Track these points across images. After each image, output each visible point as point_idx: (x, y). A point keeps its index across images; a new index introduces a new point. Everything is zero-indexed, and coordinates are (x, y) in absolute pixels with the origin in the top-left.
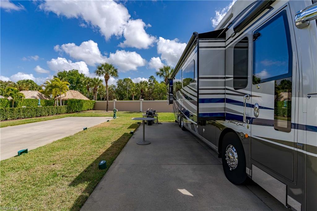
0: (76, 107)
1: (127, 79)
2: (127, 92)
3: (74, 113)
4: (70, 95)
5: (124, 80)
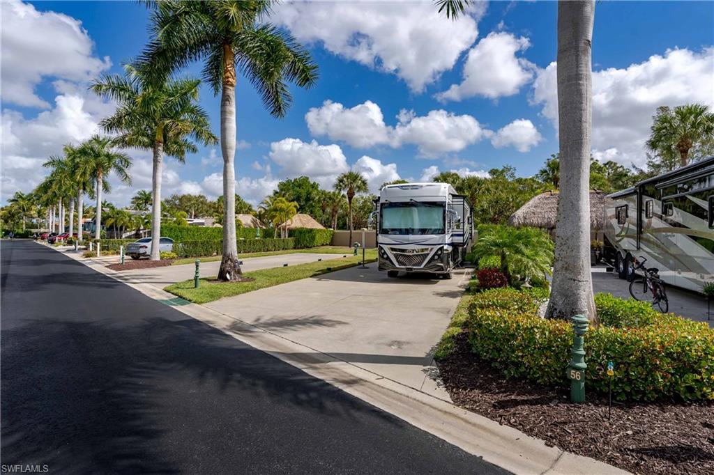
0: (307, 240)
3: (303, 248)
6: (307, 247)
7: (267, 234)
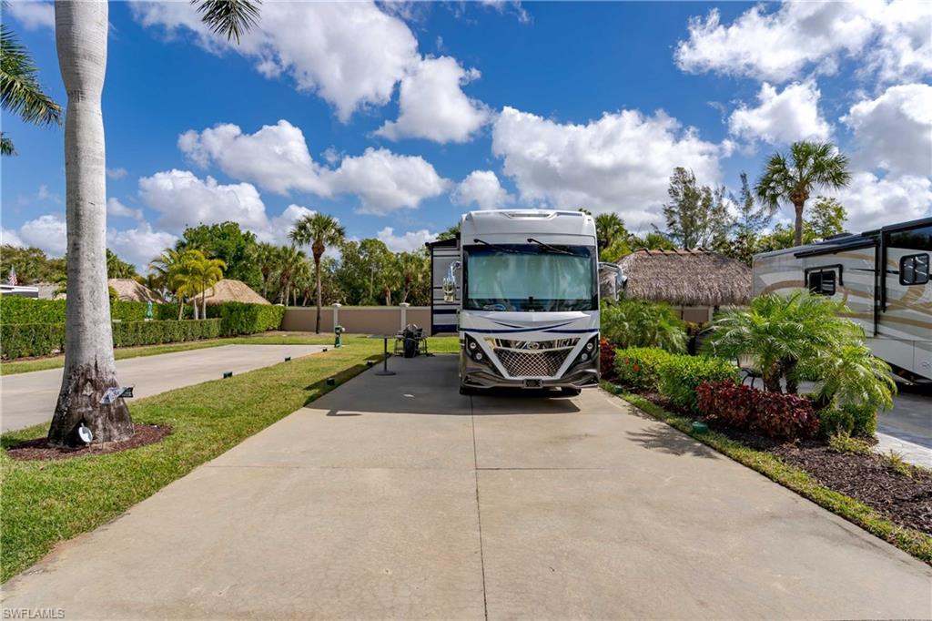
0: (242, 322)
1: (371, 241)
2: (370, 281)
3: (235, 336)
4: (225, 291)
5: (364, 245)
6: (243, 334)
7: (166, 313)
